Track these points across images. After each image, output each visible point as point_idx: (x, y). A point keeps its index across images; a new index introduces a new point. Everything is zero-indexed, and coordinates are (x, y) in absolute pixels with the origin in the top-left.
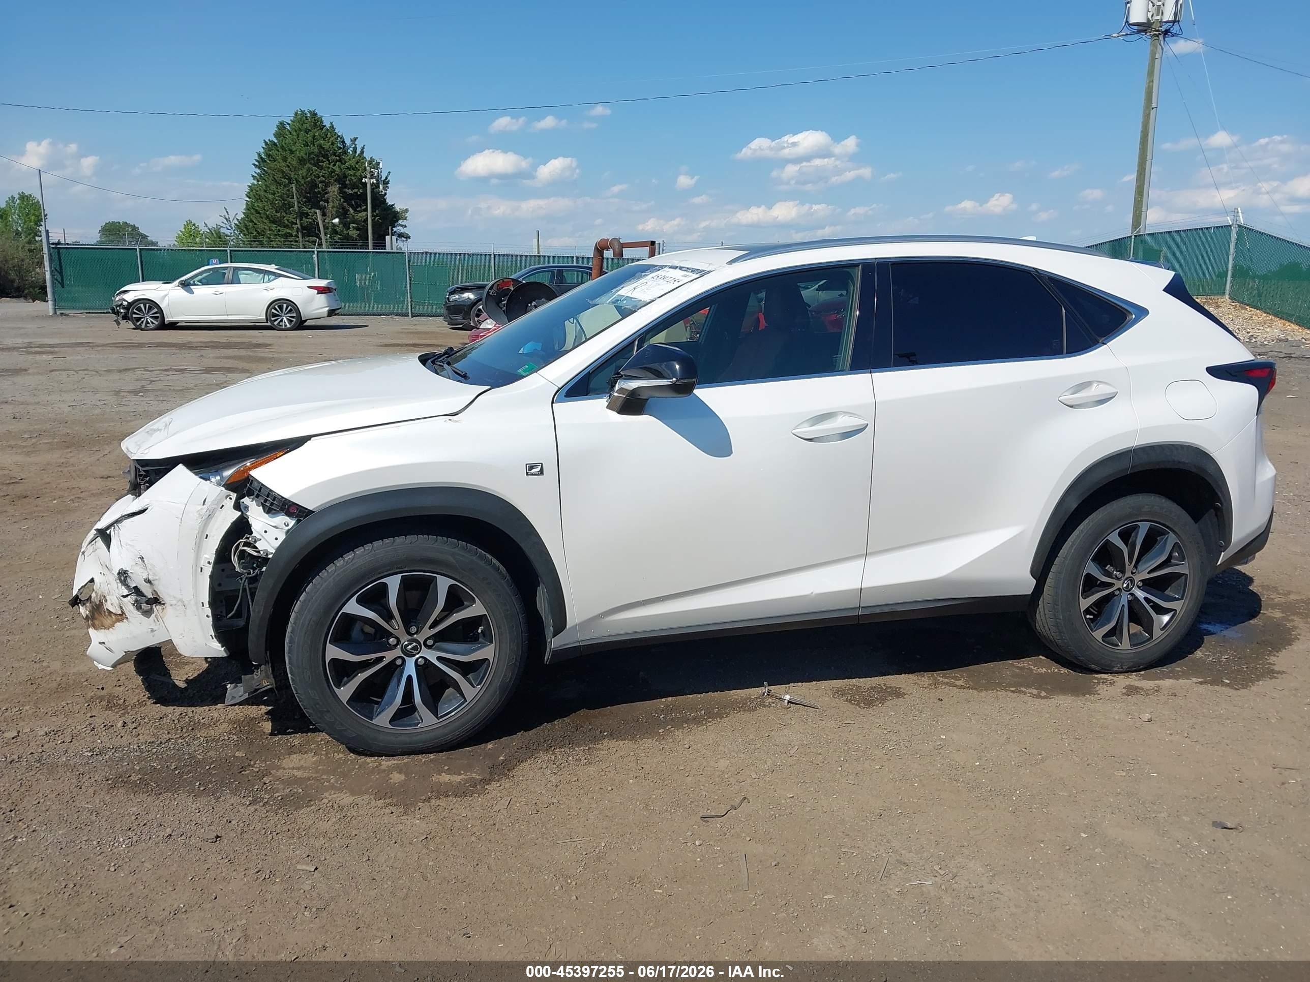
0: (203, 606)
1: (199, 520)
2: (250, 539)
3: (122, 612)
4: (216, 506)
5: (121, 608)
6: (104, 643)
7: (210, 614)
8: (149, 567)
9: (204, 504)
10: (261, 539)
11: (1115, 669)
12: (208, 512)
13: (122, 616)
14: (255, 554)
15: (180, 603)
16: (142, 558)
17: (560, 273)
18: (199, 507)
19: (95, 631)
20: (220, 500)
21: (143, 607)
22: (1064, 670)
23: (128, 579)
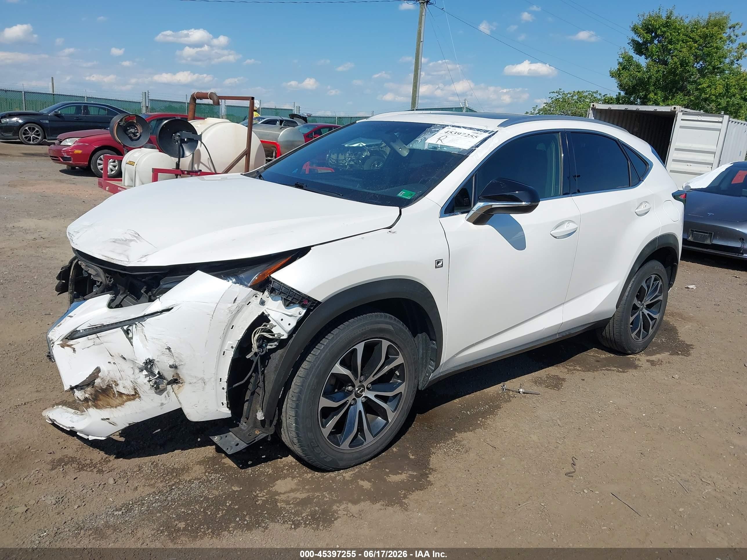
0: (221, 381)
1: (229, 315)
2: (268, 326)
3: (135, 392)
4: (244, 303)
5: (135, 389)
6: (108, 419)
7: (225, 387)
8: (175, 355)
9: (234, 302)
10: (276, 325)
11: (637, 352)
12: (238, 307)
13: (135, 395)
14: (271, 337)
15: (200, 381)
16: (169, 349)
17: (86, 108)
18: (230, 305)
19: (98, 410)
20: (249, 298)
21: (160, 387)
22: (612, 355)
23: (154, 366)
